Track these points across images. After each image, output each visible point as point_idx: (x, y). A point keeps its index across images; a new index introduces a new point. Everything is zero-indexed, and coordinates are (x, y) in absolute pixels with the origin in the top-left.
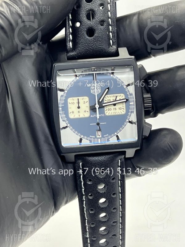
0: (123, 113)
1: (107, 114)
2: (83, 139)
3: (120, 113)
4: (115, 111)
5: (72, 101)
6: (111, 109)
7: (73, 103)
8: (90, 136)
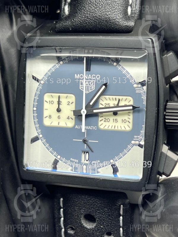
0: (128, 129)
1: (102, 127)
2: (60, 161)
3: (123, 129)
4: (114, 124)
5: (51, 99)
6: (108, 120)
7: (52, 102)
8: (71, 159)
